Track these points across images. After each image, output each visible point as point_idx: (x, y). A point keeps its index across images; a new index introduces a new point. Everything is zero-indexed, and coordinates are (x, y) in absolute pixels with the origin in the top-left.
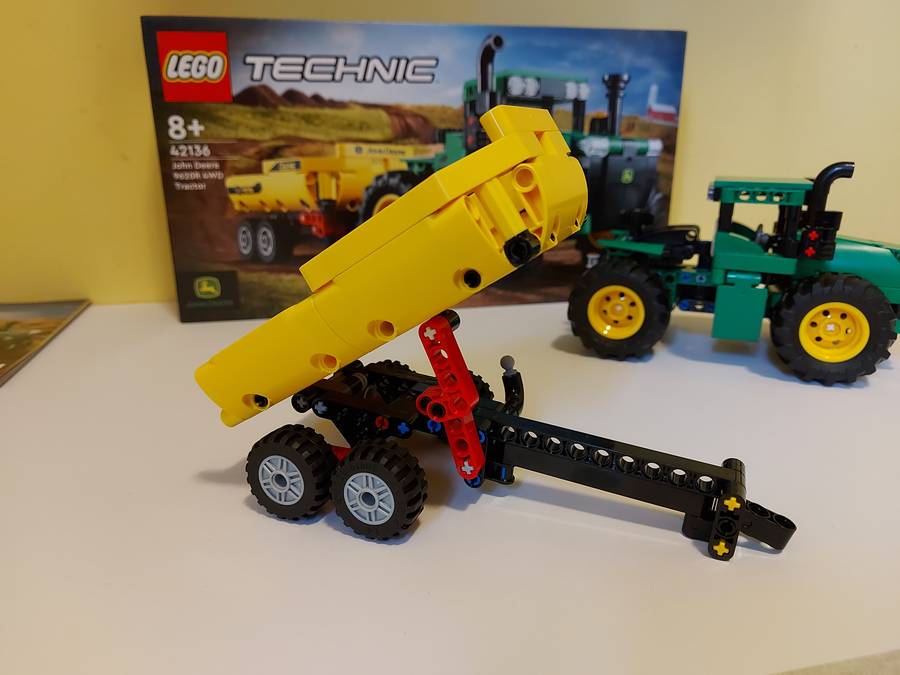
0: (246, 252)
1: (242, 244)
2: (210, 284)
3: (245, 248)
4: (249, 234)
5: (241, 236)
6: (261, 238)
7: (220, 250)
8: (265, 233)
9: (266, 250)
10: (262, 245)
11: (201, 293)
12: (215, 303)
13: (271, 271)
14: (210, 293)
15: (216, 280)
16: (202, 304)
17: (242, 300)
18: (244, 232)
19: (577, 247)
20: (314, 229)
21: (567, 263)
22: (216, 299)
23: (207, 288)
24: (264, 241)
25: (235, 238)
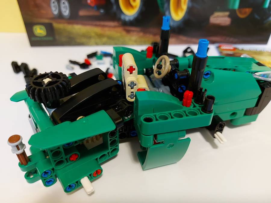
0: (56, 12)
1: (53, 9)
2: (41, 29)
3: (55, 11)
4: (56, 3)
5: (52, 5)
6: (62, 6)
7: (43, 12)
8: (64, 3)
9: (65, 12)
10: (63, 10)
11: (38, 33)
12: (45, 39)
13: (69, 23)
14: (41, 33)
15: (43, 27)
16: (38, 39)
17: (57, 37)
18: (53, 2)
19: (229, 16)
20: (89, 1)
21: (223, 25)
22: (45, 36)
23: (40, 31)
24: (64, 7)
25: (49, 6)
